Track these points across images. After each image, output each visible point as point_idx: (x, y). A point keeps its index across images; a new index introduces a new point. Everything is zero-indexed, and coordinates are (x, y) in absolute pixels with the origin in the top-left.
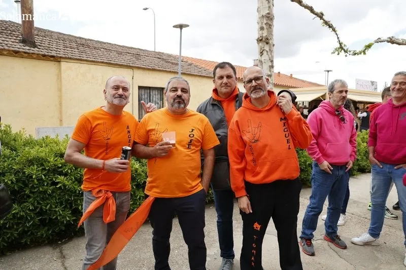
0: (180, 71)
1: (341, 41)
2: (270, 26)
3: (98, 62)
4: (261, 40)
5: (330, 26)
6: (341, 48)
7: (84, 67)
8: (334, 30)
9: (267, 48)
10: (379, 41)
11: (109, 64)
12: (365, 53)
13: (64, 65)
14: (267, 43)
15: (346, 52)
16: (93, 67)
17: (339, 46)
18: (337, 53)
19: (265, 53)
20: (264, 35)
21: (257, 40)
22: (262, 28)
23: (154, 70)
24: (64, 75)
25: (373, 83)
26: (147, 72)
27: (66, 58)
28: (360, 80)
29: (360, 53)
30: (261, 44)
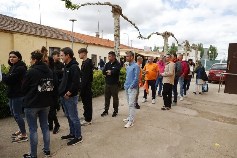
0: (72, 41)
1: (141, 34)
2: (119, 30)
3: (31, 34)
4: (116, 35)
5: (137, 28)
6: (140, 36)
7: (24, 37)
8: (138, 30)
9: (118, 38)
10: (153, 34)
11: (36, 36)
12: (148, 39)
13: (15, 35)
14: (118, 37)
15: (142, 38)
16: (28, 37)
17: (139, 35)
18: (139, 38)
19: (117, 40)
20: (117, 33)
21: (114, 35)
22: (116, 31)
23: (56, 39)
24: (15, 41)
25: (150, 48)
26: (52, 40)
27: (16, 32)
28: (146, 47)
29: (147, 39)
30: (115, 37)
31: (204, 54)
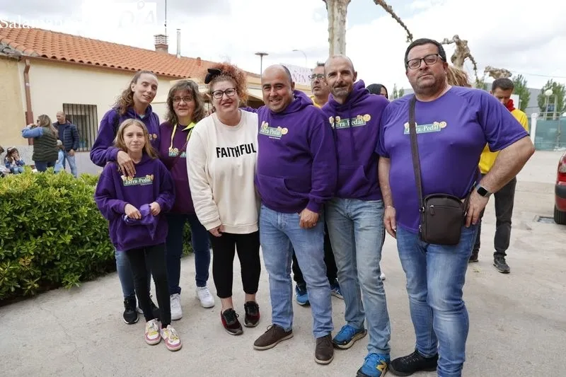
31: (529, 104)
